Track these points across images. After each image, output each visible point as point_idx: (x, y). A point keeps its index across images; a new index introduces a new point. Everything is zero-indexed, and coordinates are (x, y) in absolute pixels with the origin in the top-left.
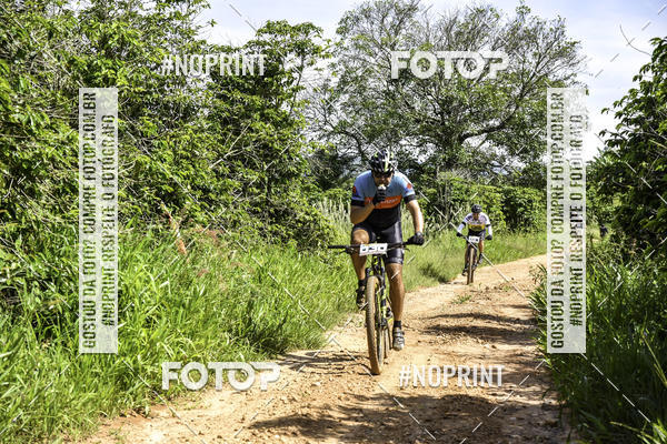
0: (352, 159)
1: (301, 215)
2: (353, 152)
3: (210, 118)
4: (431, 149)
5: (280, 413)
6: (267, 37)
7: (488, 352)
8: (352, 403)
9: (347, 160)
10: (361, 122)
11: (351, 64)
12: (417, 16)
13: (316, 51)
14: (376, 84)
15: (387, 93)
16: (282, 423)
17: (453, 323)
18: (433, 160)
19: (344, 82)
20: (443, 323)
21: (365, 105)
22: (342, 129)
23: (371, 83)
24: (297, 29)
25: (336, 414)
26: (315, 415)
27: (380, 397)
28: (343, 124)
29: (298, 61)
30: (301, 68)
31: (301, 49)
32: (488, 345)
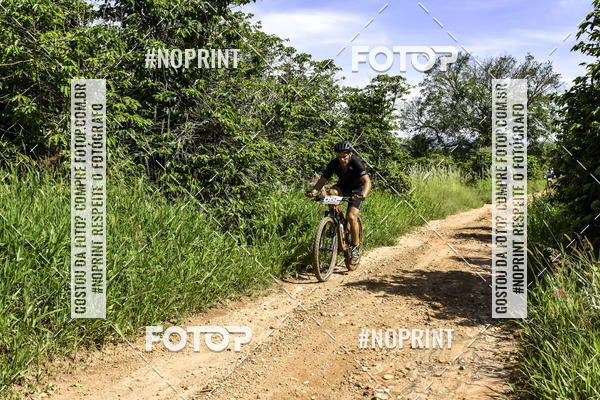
0: (433, 140)
1: (393, 176)
2: (434, 136)
3: (344, 127)
4: (477, 134)
5: (361, 279)
6: (376, 83)
7: (482, 249)
8: (400, 274)
9: (430, 141)
10: (438, 121)
11: (433, 90)
12: (470, 63)
13: (403, 90)
14: (447, 100)
15: (452, 106)
16: (361, 283)
17: (470, 232)
18: (477, 140)
19: (429, 99)
20: (464, 232)
21: (440, 111)
22: (427, 124)
23: (444, 99)
24: (393, 79)
25: (389, 280)
26: (378, 280)
27: (416, 271)
28: (428, 122)
29: (393, 95)
30: (394, 100)
31: (394, 89)
32: (484, 245)
